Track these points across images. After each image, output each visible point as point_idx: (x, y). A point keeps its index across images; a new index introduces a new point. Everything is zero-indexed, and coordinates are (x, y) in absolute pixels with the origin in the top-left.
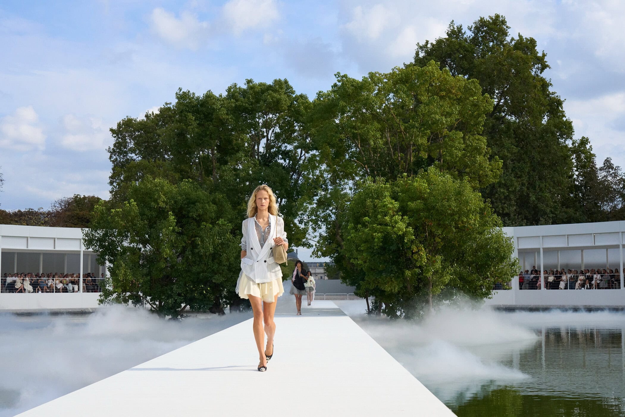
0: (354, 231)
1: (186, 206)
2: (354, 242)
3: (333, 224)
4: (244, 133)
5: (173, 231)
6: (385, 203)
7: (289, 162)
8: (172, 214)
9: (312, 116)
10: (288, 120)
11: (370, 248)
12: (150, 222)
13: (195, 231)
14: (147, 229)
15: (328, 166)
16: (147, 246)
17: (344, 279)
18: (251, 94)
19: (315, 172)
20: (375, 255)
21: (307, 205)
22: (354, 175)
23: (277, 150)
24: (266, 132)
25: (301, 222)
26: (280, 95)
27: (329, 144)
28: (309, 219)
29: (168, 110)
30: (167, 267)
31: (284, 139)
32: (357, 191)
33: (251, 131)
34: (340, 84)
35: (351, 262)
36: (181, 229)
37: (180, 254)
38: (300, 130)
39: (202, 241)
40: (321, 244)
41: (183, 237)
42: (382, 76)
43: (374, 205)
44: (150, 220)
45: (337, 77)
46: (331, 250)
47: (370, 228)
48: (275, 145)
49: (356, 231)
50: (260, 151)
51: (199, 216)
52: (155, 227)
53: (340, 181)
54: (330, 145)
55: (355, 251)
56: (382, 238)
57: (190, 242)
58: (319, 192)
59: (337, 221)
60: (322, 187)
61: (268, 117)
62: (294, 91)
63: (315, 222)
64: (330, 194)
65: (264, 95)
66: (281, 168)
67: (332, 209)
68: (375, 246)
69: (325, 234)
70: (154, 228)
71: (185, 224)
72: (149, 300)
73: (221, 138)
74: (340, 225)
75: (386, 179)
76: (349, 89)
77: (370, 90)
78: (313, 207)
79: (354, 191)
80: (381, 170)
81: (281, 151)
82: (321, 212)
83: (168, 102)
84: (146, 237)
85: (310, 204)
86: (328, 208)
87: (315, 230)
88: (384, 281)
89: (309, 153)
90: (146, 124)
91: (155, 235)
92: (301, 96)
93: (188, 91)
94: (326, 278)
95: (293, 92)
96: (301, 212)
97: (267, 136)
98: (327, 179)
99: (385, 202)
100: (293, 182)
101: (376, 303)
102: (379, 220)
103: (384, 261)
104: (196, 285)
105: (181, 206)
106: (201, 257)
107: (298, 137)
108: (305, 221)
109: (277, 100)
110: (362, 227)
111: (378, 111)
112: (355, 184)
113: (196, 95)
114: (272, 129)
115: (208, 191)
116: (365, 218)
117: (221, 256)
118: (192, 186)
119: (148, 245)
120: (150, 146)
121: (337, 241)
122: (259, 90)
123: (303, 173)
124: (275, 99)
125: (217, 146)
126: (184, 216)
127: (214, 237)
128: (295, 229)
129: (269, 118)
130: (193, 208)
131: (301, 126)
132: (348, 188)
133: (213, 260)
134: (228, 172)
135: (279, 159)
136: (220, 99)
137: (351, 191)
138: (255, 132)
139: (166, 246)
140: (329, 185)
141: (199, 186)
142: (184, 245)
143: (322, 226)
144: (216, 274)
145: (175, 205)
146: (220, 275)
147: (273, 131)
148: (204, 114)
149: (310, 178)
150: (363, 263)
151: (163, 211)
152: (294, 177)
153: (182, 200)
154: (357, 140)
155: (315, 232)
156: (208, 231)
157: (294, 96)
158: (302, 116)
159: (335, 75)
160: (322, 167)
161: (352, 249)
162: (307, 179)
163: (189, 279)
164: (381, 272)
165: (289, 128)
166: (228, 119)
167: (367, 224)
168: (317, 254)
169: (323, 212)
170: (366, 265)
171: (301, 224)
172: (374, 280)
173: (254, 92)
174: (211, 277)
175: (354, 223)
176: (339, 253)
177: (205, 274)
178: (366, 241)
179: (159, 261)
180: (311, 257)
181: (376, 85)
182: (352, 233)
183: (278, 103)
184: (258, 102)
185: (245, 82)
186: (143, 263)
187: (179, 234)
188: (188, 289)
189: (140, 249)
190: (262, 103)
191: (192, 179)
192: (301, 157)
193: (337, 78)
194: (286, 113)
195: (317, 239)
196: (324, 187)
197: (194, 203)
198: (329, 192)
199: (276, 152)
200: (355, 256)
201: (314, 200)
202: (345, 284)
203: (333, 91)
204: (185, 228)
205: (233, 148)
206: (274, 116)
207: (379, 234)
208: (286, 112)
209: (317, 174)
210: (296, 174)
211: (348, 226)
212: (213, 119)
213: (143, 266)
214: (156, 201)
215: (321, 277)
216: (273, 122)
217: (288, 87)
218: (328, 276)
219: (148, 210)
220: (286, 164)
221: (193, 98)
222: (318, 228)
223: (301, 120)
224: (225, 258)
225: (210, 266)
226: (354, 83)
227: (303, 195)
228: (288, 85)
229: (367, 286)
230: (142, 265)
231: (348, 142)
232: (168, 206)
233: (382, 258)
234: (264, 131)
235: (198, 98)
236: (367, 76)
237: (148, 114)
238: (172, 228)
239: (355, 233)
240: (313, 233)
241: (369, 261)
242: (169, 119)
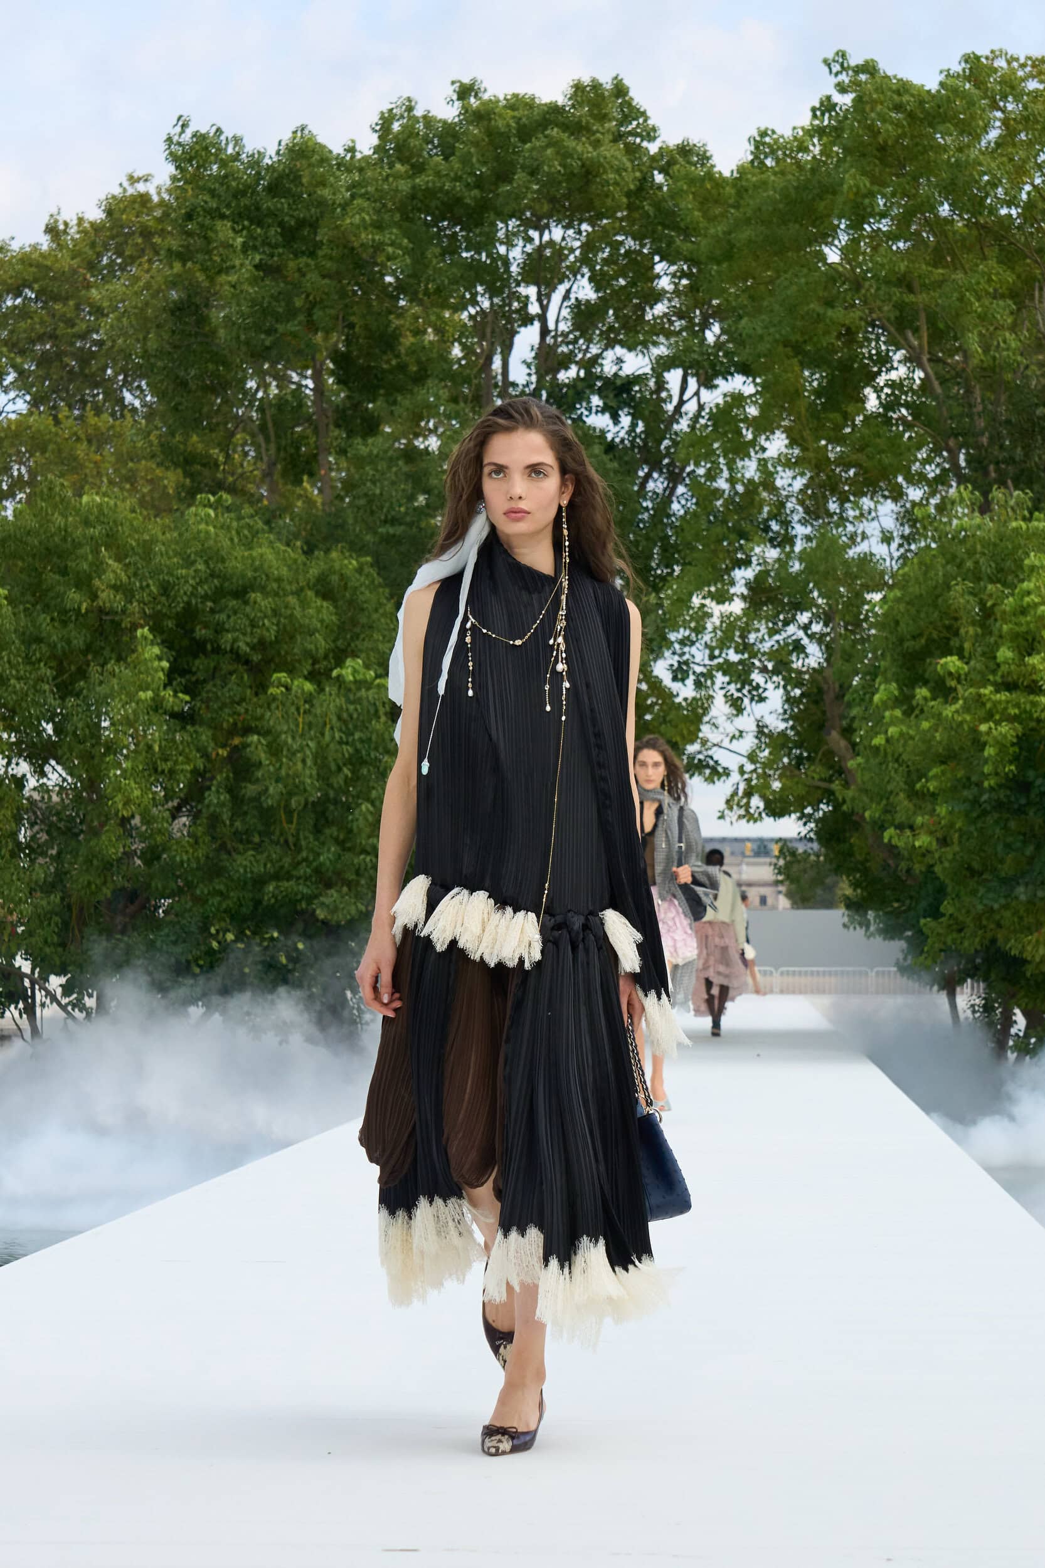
0: (898, 713)
1: (209, 604)
2: (897, 760)
3: (813, 680)
4: (445, 305)
5: (157, 706)
6: (1027, 599)
7: (633, 426)
8: (151, 637)
9: (730, 233)
10: (628, 252)
11: (967, 783)
12: (60, 670)
13: (247, 710)
14: (51, 700)
15: (793, 442)
16: (47, 768)
17: (855, 906)
18: (476, 144)
19: (740, 464)
20: (984, 813)
21: (703, 606)
22: (900, 479)
23: (582, 374)
24: (539, 300)
25: (680, 673)
26: (597, 144)
27: (797, 349)
28: (716, 661)
29: (137, 206)
30: (129, 855)
31: (611, 329)
32: (913, 547)
33: (474, 295)
34: (845, 100)
35: (886, 840)
36: (187, 698)
37: (184, 802)
38: (677, 292)
39: (275, 750)
40: (765, 765)
41: (196, 732)
42: (1023, 66)
43: (982, 604)
44: (60, 662)
45: (834, 70)
46: (801, 790)
47: (965, 700)
48: (572, 352)
49: (908, 713)
50: (512, 378)
51: (261, 645)
52: (81, 690)
53: (841, 506)
54: (806, 354)
55: (902, 795)
56: (1013, 744)
57: (223, 752)
58: (757, 550)
59: (828, 673)
60: (767, 529)
61: (546, 237)
62: (654, 129)
63: (740, 674)
64: (801, 560)
65: (528, 146)
66: (597, 449)
67: (811, 622)
68: (986, 776)
69: (777, 725)
70: (77, 695)
71: (205, 681)
72: (59, 991)
73: (351, 326)
74: (841, 686)
75: (1030, 499)
76: (884, 121)
77: (972, 129)
78: (731, 614)
79: (901, 546)
80: (1011, 460)
81: (599, 378)
82: (763, 630)
83: (136, 175)
84: (44, 730)
85: (722, 597)
86: (793, 619)
87: (737, 706)
88: (1021, 918)
89: (716, 387)
90: (49, 263)
91: (80, 725)
92: (685, 150)
93: (214, 129)
94: (784, 902)
95: (650, 134)
96: (683, 633)
97: (543, 318)
98: (787, 497)
99: (1029, 593)
100: (647, 509)
101: (988, 1008)
102: (1004, 668)
103: (1021, 837)
104: (248, 933)
105: (189, 603)
106: (267, 816)
107: (671, 323)
108: (699, 669)
109: (583, 166)
110: (934, 699)
111: (1004, 211)
112: (907, 517)
113: (250, 146)
114: (562, 289)
115: (298, 543)
116: (943, 661)
117: (348, 808)
118: (235, 524)
119: (53, 762)
120: (65, 353)
121: (830, 753)
122: (508, 125)
123: (688, 469)
124: (576, 164)
125: (336, 357)
126: (198, 648)
127: (323, 734)
128: (656, 703)
129: (551, 243)
130: (235, 613)
131: (684, 275)
132: (877, 533)
133: (317, 830)
134: (382, 465)
135: (589, 410)
136: (349, 164)
137: (889, 544)
138: (491, 298)
139: (124, 771)
140: (799, 521)
141: (260, 525)
142: (200, 764)
143: (765, 689)
144: (329, 885)
145: (163, 599)
146: (345, 889)
147: (566, 297)
148: (281, 224)
149: (718, 493)
150: (934, 843)
151: (116, 625)
152: (651, 485)
153: (191, 582)
154: (916, 331)
155: (737, 715)
156: (298, 709)
157: (653, 148)
158: (686, 232)
159: (829, 66)
160: (767, 445)
161: (889, 788)
162: (705, 495)
163: (220, 903)
164: (1009, 882)
165: (632, 284)
166: (378, 247)
167: (953, 683)
168: (748, 804)
169: (772, 632)
170: (949, 852)
171: (683, 680)
172: (979, 918)
173: (490, 133)
174: (310, 899)
175: (897, 681)
176: (837, 806)
177: (286, 884)
178: (946, 758)
179: (95, 833)
180: (722, 817)
181: (995, 106)
182: (892, 723)
183: (588, 182)
184: (503, 175)
185: (450, 92)
186: (33, 837)
187: (182, 719)
188: (215, 945)
189: (20, 782)
190: (520, 176)
191: (232, 490)
192: (682, 402)
193: (837, 74)
194: (622, 219)
195: (748, 743)
196: (775, 526)
197: (241, 594)
198: (798, 548)
199: (580, 385)
200: (900, 817)
201: (732, 583)
202: (861, 932)
203: (820, 131)
204: (204, 695)
205: (402, 367)
206: (571, 232)
207: (1004, 728)
208: (619, 215)
209: (748, 475)
210: (661, 473)
211: (873, 694)
212: (319, 245)
213: (32, 850)
214: (84, 583)
215: (763, 900)
216: (567, 256)
217: (631, 112)
218: (789, 895)
219: (52, 619)
220: (622, 434)
221: (236, 157)
222: (752, 700)
223: (686, 247)
224: (366, 819)
225: (304, 854)
226: (906, 98)
227: (690, 564)
228: (629, 104)
229: (949, 941)
230: (28, 846)
231: (877, 343)
232: (135, 604)
233: (1012, 825)
234: (527, 297)
235: (255, 161)
236: (957, 67)
237: (56, 221)
238: (150, 694)
239: (902, 722)
240: (729, 718)
241: (960, 837)
242: (140, 240)
